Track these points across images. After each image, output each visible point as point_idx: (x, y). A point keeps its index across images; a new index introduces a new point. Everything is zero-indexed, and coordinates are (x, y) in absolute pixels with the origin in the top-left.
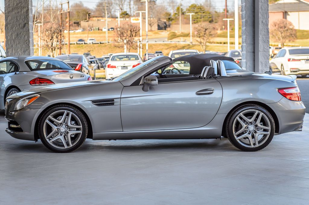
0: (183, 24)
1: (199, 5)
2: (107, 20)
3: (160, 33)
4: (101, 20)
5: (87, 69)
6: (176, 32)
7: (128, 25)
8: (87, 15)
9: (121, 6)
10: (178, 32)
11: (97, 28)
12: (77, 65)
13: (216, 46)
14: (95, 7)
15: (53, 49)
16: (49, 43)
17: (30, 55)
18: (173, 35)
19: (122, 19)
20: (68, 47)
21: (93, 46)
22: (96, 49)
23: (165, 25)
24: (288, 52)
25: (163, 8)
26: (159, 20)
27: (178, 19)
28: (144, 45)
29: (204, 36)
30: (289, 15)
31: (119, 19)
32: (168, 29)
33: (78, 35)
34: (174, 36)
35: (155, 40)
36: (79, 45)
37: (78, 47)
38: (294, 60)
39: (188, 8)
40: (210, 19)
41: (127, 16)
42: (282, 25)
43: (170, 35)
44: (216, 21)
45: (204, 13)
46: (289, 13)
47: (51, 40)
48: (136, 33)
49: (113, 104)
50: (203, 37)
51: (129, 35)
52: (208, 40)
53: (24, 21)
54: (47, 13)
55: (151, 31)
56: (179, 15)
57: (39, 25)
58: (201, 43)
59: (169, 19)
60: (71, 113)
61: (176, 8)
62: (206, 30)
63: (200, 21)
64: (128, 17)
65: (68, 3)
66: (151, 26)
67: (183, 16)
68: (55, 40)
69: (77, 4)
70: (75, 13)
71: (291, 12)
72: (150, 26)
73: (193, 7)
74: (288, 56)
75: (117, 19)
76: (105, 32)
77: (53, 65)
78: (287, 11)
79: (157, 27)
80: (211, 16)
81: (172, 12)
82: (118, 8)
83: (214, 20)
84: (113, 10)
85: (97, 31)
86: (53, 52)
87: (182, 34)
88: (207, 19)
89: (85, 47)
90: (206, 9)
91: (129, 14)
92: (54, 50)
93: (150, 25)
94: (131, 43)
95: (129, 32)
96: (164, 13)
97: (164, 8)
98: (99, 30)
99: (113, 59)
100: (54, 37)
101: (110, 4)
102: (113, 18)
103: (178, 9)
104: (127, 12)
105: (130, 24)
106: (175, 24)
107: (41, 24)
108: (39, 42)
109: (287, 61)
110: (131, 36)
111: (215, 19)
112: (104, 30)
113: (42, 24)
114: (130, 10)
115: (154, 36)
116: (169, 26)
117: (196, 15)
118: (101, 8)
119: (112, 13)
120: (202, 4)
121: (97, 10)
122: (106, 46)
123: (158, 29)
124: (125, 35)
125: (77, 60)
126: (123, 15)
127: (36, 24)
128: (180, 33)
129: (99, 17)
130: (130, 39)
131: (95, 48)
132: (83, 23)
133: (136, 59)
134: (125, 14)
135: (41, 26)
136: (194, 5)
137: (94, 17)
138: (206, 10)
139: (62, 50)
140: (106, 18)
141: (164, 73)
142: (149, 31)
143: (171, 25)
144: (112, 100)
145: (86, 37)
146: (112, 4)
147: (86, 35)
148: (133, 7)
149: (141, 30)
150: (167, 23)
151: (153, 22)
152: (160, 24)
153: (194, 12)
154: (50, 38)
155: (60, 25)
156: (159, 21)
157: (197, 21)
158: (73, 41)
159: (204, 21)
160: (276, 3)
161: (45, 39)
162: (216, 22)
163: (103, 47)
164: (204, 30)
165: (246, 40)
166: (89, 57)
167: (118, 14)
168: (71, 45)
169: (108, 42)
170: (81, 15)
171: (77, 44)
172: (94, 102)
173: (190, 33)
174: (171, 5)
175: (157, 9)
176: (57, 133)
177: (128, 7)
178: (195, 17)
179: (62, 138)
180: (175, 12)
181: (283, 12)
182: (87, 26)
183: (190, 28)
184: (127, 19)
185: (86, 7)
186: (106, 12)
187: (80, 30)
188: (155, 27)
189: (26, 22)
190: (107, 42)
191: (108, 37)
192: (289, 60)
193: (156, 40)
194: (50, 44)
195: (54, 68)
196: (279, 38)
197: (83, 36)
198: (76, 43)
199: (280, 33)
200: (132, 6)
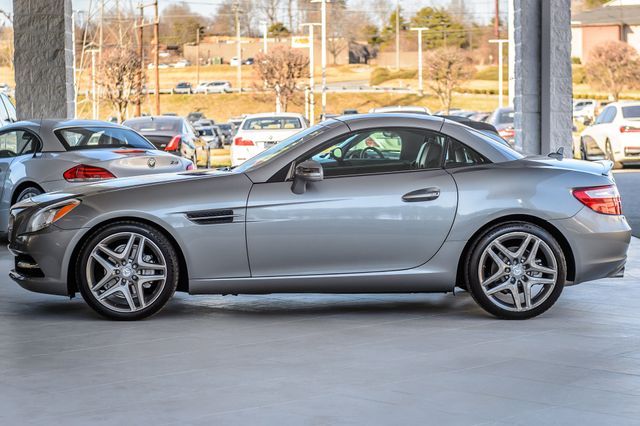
0: (404, 51)
1: (439, 8)
2: (240, 41)
3: (354, 70)
4: (228, 42)
5: (192, 148)
6: (389, 67)
7: (284, 52)
8: (198, 30)
9: (270, 11)
10: (393, 69)
11: (219, 58)
12: (171, 138)
13: (473, 99)
14: (215, 13)
15: (123, 104)
16: (113, 92)
17: (66, 117)
18: (382, 75)
19: (273, 40)
20: (155, 99)
21: (211, 98)
22: (216, 104)
23: (365, 53)
24: (620, 113)
25: (361, 16)
26: (352, 41)
27: (394, 40)
28: (318, 97)
29: (445, 77)
30: (632, 32)
31: (265, 40)
32: (372, 62)
33: (178, 75)
34: (384, 76)
35: (343, 85)
36: (178, 96)
37: (178, 100)
38: (633, 129)
39: (415, 16)
40: (463, 40)
41: (282, 33)
42: (614, 54)
43: (376, 74)
44: (475, 45)
45: (448, 26)
46: (632, 28)
47: (117, 84)
48: (300, 69)
49: (230, 220)
50: (444, 80)
51: (286, 76)
52: (454, 86)
53: (54, 46)
54: (111, 26)
55: (335, 65)
56: (395, 32)
57: (94, 51)
58: (440, 92)
59: (374, 39)
60: (144, 238)
61: (389, 16)
62: (450, 64)
63: (440, 45)
64: (285, 36)
65: (156, 4)
66: (335, 56)
67: (403, 32)
68: (127, 84)
69: (175, 7)
70: (171, 25)
71: (636, 25)
72: (331, 56)
73: (427, 13)
74: (620, 120)
75: (261, 40)
76: (235, 68)
77: (114, 139)
78: (628, 23)
79: (347, 58)
80: (464, 34)
81: (380, 24)
82: (264, 15)
83: (471, 42)
84: (253, 20)
85: (219, 65)
86: (123, 110)
87: (401, 73)
88: (455, 39)
89: (193, 100)
90: (454, 18)
91: (289, 28)
92: (125, 106)
93: (333, 52)
94: (289, 92)
95: (286, 68)
96: (364, 27)
97: (363, 16)
98: (222, 63)
99: (248, 126)
100: (125, 78)
101: (247, 7)
102: (253, 37)
103: (393, 18)
104: (284, 25)
105: (287, 50)
106: (387, 51)
107: (96, 51)
108: (94, 88)
109: (619, 131)
110: (291, 76)
111: (474, 41)
112: (234, 63)
113: (100, 50)
114: (291, 21)
115: (340, 76)
116: (375, 55)
117: (433, 30)
118: (228, 15)
119: (251, 26)
120: (446, 8)
121: (219, 20)
122: (236, 98)
123: (351, 62)
124: (277, 75)
125: (171, 128)
126: (275, 32)
127: (87, 51)
128: (397, 70)
129: (223, 35)
130: (287, 83)
131: (213, 103)
132: (188, 49)
133: (296, 127)
134: (279, 29)
135: (97, 54)
136: (428, 10)
137: (212, 35)
138: (453, 20)
139: (142, 107)
140: (238, 38)
141: (348, 157)
142: (328, 66)
143: (378, 54)
144: (230, 212)
145: (193, 78)
146: (251, 7)
147: (195, 74)
148: (298, 14)
149: (311, 65)
150: (370, 50)
151: (339, 47)
152: (354, 52)
153: (429, 25)
154: (117, 81)
155: (139, 52)
156: (352, 45)
157: (434, 44)
158: (167, 87)
159: (450, 44)
160: (605, 5)
161: (106, 83)
162: (475, 47)
163: (232, 99)
164: (447, 64)
165: (522, 86)
166: (201, 121)
167: (264, 29)
168: (161, 96)
169: (242, 90)
170: (184, 30)
171: (175, 93)
172: (191, 215)
173: (417, 71)
174: (379, 9)
175: (347, 18)
176: (115, 279)
177: (286, 13)
178: (429, 36)
179: (124, 290)
180: (388, 25)
181: (619, 26)
182: (197, 54)
183: (419, 60)
184: (284, 40)
185: (195, 14)
186: (239, 25)
187: (181, 64)
188: (344, 58)
189: (57, 46)
190: (239, 90)
191: (242, 78)
192: (622, 130)
193: (346, 86)
194: (115, 93)
195: (117, 144)
196: (607, 82)
197: (189, 77)
198: (171, 91)
199: (609, 71)
200: (293, 13)
